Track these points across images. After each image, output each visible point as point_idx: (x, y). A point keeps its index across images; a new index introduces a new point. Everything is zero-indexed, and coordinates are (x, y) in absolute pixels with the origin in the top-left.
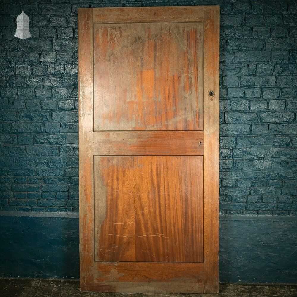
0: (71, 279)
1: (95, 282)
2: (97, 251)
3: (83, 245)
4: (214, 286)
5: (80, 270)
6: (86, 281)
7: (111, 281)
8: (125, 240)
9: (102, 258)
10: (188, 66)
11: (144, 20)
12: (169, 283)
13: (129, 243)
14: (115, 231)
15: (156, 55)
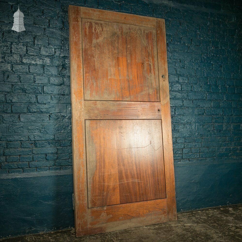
0: (60, 229)
1: (89, 226)
2: (90, 199)
3: (78, 196)
4: (174, 215)
5: (76, 217)
6: (82, 227)
7: (102, 224)
8: (111, 187)
9: (94, 204)
10: (148, 57)
11: (118, 21)
12: (145, 218)
13: (114, 189)
14: (104, 180)
15: (127, 47)
